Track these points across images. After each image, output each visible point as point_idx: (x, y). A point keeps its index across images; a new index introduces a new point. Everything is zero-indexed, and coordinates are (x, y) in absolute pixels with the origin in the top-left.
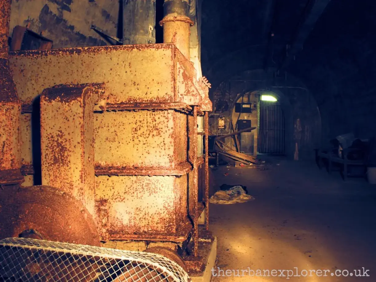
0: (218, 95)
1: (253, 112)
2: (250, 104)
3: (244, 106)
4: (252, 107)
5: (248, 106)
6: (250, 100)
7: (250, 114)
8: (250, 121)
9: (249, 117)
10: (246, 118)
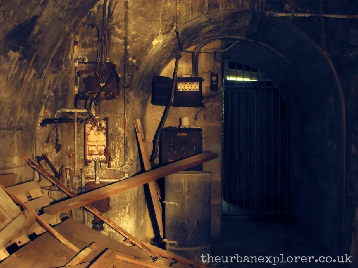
0: (84, 46)
1: (208, 105)
2: (200, 81)
3: (182, 87)
4: (204, 90)
5: (194, 87)
6: (200, 71)
7: (198, 109)
8: (200, 130)
9: (196, 119)
10: (186, 122)
